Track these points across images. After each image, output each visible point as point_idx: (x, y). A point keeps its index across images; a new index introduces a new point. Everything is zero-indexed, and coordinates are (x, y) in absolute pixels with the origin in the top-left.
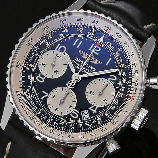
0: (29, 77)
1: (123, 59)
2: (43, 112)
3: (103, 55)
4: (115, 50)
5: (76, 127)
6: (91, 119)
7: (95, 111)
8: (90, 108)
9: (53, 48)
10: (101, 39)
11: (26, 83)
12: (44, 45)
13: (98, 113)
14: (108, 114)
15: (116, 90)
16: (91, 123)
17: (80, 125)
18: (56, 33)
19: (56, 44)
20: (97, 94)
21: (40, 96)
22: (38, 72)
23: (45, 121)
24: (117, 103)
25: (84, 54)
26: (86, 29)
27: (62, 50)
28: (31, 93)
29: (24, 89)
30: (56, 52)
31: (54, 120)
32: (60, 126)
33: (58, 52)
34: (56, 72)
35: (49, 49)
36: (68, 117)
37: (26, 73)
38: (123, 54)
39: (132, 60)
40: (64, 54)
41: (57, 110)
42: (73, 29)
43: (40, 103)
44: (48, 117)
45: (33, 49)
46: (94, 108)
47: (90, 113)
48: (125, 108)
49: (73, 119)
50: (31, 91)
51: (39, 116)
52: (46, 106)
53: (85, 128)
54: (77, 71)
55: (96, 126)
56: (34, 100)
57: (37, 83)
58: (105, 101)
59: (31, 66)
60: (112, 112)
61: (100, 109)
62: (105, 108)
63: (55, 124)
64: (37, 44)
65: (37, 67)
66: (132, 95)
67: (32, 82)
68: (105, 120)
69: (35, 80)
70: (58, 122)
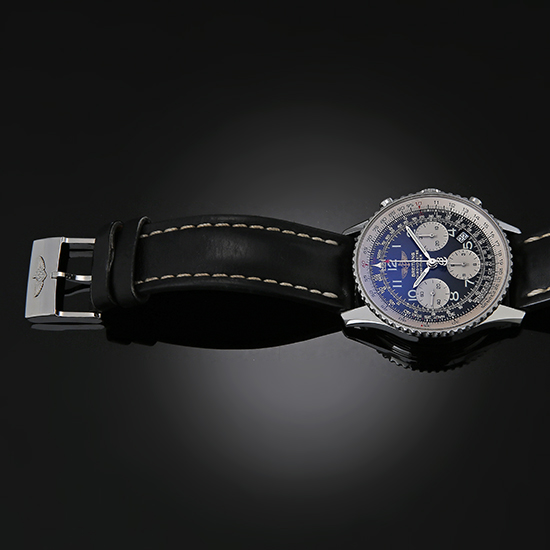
0: (460, 308)
1: (385, 235)
2: (486, 274)
3: (393, 254)
4: (381, 247)
5: (479, 238)
6: (463, 230)
7: (453, 230)
8: (453, 236)
9: (417, 303)
10: (379, 265)
11: (469, 307)
12: (419, 313)
13: (453, 226)
14: (448, 217)
15: (420, 224)
16: (467, 227)
17: (475, 235)
18: (400, 309)
19: (411, 303)
20: (435, 239)
21: (473, 286)
22: (450, 303)
23: (493, 268)
24: (432, 216)
25: (405, 271)
26: (379, 284)
27: (413, 294)
28: (475, 296)
29: (476, 304)
30: (419, 298)
31: (487, 260)
32: (488, 252)
33: (418, 296)
34: (438, 287)
35: (421, 306)
36: (474, 250)
37: (459, 313)
38: (381, 238)
39: (382, 227)
40: (415, 289)
41: (475, 265)
42: (386, 296)
43: (479, 283)
44: (487, 268)
45: (429, 321)
46: (451, 233)
47: (457, 234)
48: (432, 205)
49: (474, 245)
50: (473, 298)
51: (493, 276)
52: (478, 275)
53: (475, 229)
54: (425, 266)
55: (466, 222)
56: (480, 290)
57: (461, 296)
58: (437, 228)
59: (448, 312)
60: (444, 215)
61: (448, 227)
62: (443, 224)
63: (489, 257)
64: (423, 320)
65: (445, 306)
66: (415, 208)
67: (463, 301)
68: (455, 217)
69: (459, 300)
70: (486, 256)
